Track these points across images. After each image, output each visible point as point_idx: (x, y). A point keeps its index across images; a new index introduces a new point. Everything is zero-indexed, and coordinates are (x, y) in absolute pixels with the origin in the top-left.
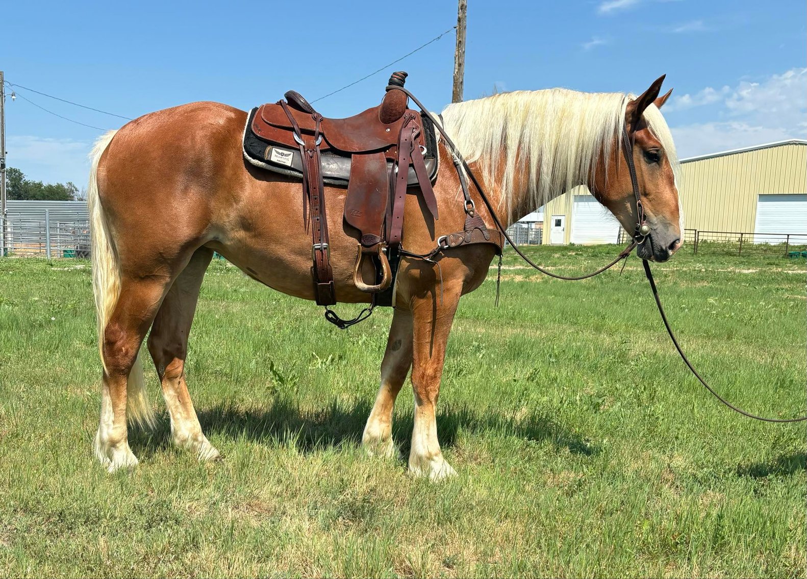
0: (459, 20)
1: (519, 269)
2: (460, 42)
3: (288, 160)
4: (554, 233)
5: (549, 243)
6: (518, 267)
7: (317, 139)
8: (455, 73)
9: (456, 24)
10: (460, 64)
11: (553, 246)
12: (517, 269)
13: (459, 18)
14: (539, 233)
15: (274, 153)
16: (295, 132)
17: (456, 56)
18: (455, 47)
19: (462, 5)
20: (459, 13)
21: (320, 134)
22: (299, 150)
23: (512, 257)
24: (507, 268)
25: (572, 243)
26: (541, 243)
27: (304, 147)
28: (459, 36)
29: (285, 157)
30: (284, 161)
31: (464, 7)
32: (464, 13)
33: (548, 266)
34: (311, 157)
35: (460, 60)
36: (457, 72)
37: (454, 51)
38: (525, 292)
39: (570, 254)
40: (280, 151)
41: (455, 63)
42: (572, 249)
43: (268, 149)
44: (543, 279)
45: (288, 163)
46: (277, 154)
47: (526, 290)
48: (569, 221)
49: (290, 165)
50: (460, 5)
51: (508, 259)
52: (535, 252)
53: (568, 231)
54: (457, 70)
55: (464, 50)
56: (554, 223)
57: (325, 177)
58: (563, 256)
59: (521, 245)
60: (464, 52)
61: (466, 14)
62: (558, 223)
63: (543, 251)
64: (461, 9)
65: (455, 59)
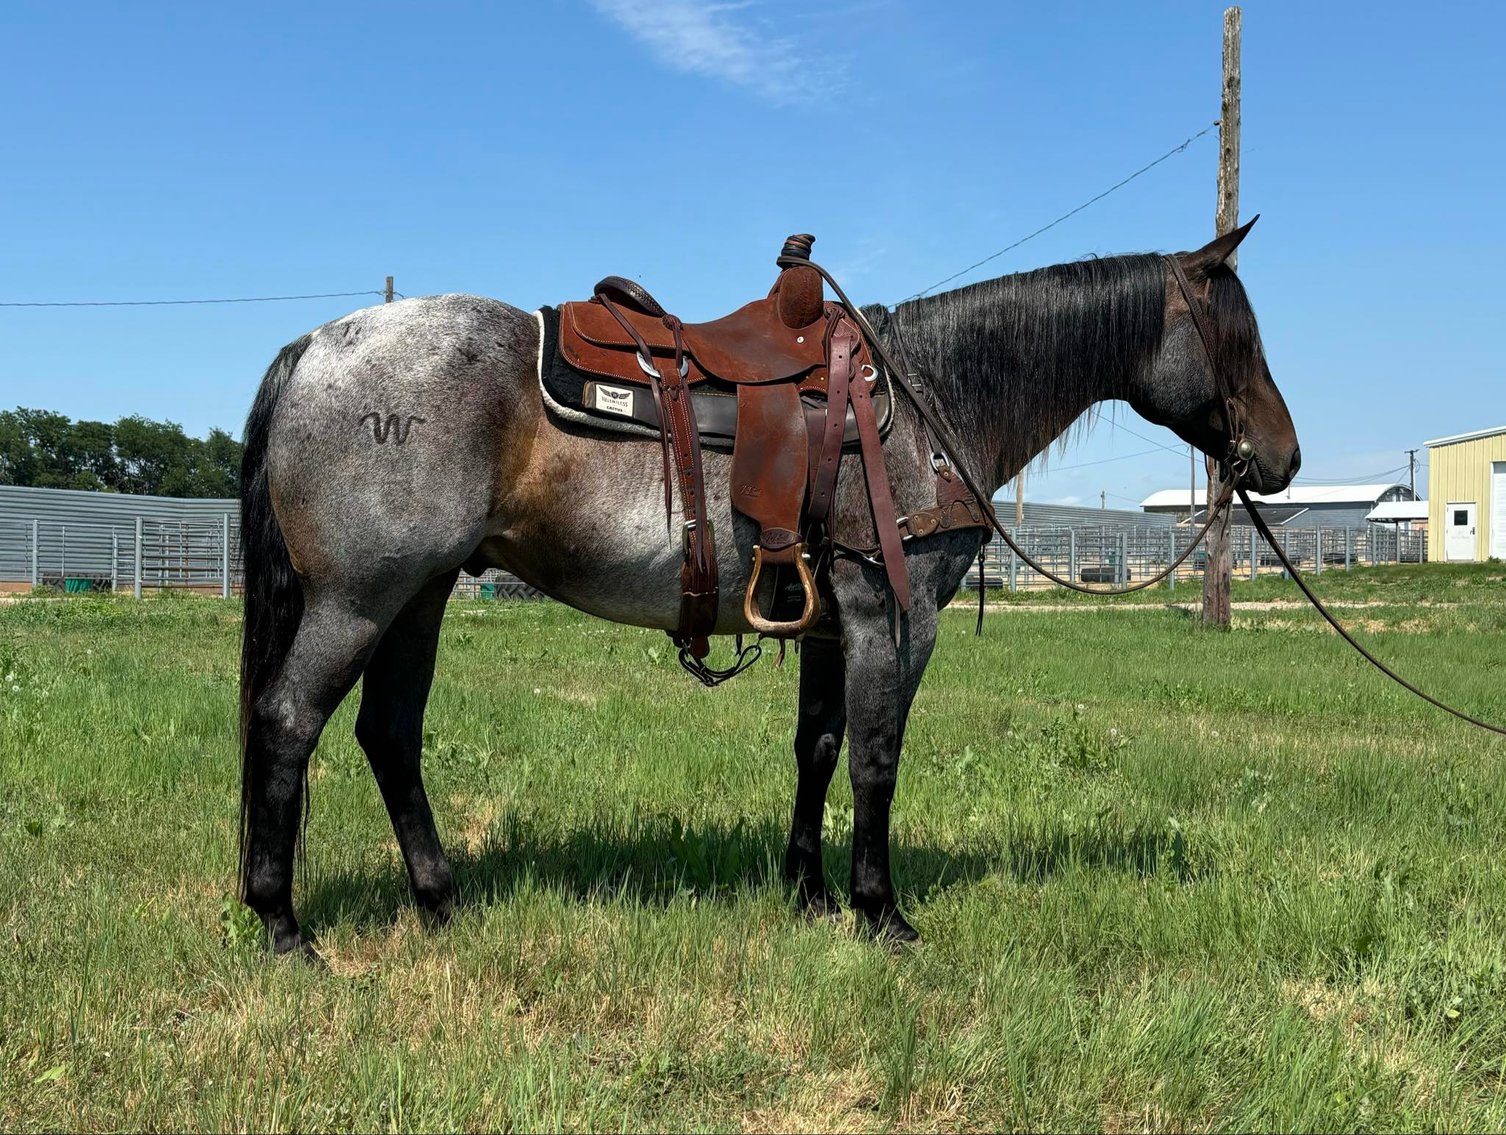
0: (1225, 108)
1: (1378, 607)
2: (1228, 150)
3: (626, 405)
4: (1453, 538)
5: (1443, 559)
6: (1375, 604)
7: (680, 364)
8: (1220, 212)
9: (1219, 116)
10: (1230, 195)
11: (1452, 565)
12: (1371, 608)
13: (1224, 104)
14: (1421, 540)
15: (600, 394)
16: (641, 353)
17: (1221, 178)
18: (1217, 164)
19: (1231, 79)
20: (1223, 96)
21: (684, 353)
22: (649, 387)
23: (1363, 587)
24: (1350, 606)
25: (1495, 557)
26: (1425, 561)
27: (658, 380)
28: (1226, 140)
29: (620, 400)
30: (619, 407)
31: (1235, 83)
32: (1235, 94)
33: (1441, 602)
34: (675, 400)
35: (1230, 186)
36: (1223, 211)
37: (1216, 169)
38: (1391, 655)
39: (1491, 579)
40: (611, 389)
41: (1219, 193)
42: (1495, 570)
43: (588, 385)
44: (1430, 627)
45: (628, 411)
46: (605, 396)
47: (1393, 650)
48: (1485, 512)
49: (630, 415)
50: (1227, 78)
51: (1356, 590)
52: (1413, 577)
53: (1483, 534)
54: (1223, 207)
55: (1236, 166)
56: (1451, 518)
57: (702, 434)
58: (1474, 582)
59: (1383, 563)
60: (1238, 170)
61: (1240, 96)
62: (1461, 518)
63: (1431, 574)
64: (1229, 87)
65: (1219, 185)
